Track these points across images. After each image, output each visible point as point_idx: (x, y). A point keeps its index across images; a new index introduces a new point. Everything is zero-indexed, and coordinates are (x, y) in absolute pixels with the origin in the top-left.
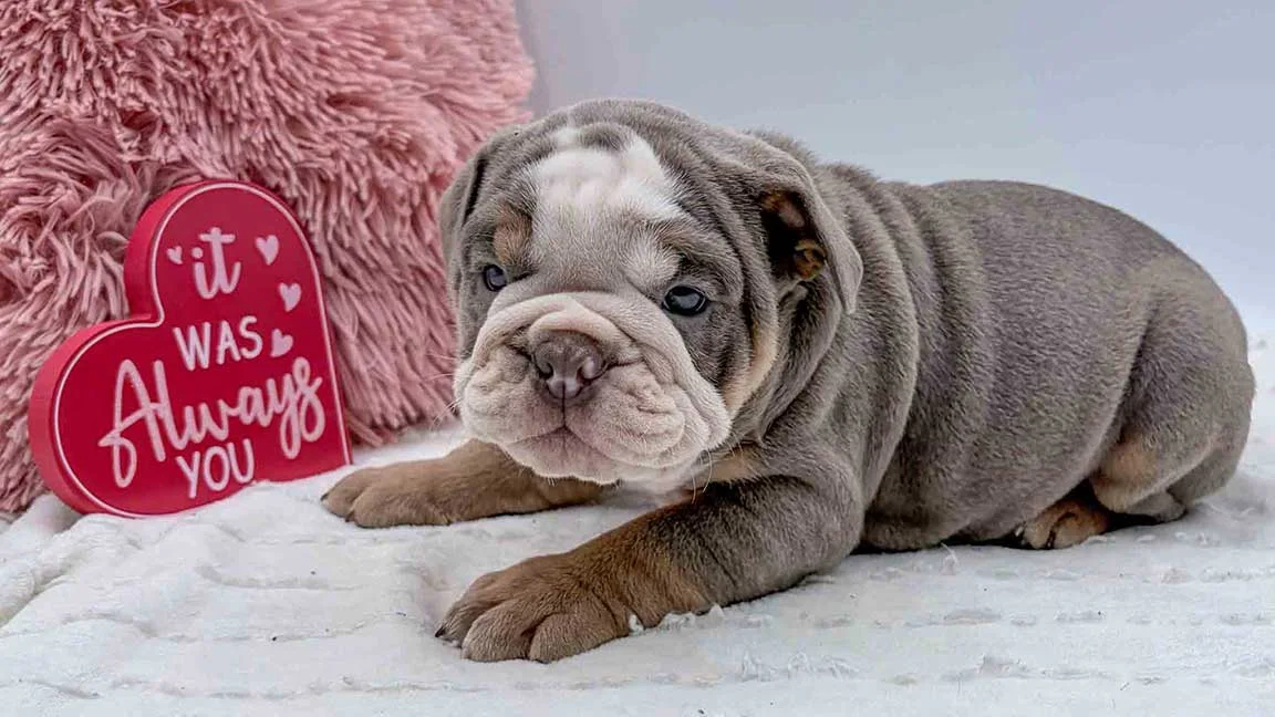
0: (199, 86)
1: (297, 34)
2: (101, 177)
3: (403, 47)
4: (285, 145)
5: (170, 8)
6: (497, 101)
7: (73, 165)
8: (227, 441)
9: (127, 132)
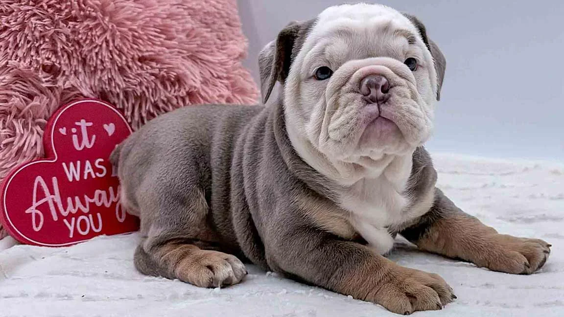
0: (78, 54)
1: (123, 29)
2: (36, 95)
3: (175, 34)
4: (117, 81)
5: (66, 19)
6: (224, 58)
7: (23, 89)
8: (88, 213)
9: (45, 74)
